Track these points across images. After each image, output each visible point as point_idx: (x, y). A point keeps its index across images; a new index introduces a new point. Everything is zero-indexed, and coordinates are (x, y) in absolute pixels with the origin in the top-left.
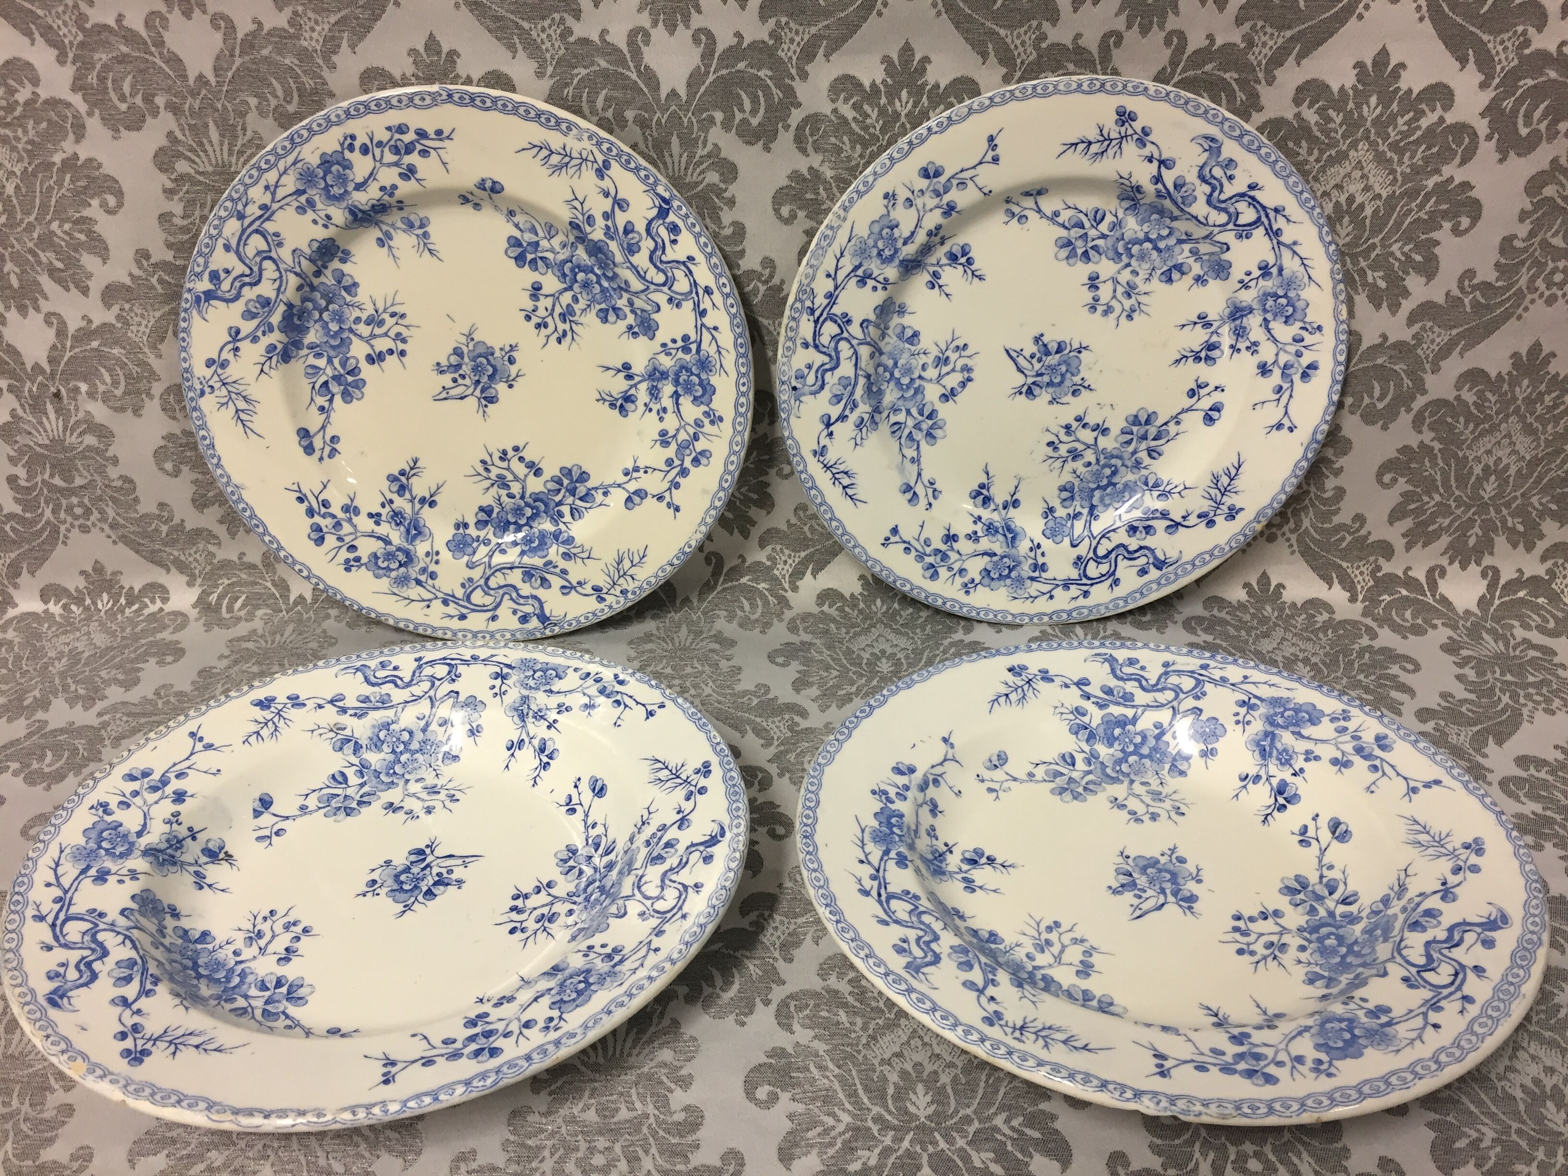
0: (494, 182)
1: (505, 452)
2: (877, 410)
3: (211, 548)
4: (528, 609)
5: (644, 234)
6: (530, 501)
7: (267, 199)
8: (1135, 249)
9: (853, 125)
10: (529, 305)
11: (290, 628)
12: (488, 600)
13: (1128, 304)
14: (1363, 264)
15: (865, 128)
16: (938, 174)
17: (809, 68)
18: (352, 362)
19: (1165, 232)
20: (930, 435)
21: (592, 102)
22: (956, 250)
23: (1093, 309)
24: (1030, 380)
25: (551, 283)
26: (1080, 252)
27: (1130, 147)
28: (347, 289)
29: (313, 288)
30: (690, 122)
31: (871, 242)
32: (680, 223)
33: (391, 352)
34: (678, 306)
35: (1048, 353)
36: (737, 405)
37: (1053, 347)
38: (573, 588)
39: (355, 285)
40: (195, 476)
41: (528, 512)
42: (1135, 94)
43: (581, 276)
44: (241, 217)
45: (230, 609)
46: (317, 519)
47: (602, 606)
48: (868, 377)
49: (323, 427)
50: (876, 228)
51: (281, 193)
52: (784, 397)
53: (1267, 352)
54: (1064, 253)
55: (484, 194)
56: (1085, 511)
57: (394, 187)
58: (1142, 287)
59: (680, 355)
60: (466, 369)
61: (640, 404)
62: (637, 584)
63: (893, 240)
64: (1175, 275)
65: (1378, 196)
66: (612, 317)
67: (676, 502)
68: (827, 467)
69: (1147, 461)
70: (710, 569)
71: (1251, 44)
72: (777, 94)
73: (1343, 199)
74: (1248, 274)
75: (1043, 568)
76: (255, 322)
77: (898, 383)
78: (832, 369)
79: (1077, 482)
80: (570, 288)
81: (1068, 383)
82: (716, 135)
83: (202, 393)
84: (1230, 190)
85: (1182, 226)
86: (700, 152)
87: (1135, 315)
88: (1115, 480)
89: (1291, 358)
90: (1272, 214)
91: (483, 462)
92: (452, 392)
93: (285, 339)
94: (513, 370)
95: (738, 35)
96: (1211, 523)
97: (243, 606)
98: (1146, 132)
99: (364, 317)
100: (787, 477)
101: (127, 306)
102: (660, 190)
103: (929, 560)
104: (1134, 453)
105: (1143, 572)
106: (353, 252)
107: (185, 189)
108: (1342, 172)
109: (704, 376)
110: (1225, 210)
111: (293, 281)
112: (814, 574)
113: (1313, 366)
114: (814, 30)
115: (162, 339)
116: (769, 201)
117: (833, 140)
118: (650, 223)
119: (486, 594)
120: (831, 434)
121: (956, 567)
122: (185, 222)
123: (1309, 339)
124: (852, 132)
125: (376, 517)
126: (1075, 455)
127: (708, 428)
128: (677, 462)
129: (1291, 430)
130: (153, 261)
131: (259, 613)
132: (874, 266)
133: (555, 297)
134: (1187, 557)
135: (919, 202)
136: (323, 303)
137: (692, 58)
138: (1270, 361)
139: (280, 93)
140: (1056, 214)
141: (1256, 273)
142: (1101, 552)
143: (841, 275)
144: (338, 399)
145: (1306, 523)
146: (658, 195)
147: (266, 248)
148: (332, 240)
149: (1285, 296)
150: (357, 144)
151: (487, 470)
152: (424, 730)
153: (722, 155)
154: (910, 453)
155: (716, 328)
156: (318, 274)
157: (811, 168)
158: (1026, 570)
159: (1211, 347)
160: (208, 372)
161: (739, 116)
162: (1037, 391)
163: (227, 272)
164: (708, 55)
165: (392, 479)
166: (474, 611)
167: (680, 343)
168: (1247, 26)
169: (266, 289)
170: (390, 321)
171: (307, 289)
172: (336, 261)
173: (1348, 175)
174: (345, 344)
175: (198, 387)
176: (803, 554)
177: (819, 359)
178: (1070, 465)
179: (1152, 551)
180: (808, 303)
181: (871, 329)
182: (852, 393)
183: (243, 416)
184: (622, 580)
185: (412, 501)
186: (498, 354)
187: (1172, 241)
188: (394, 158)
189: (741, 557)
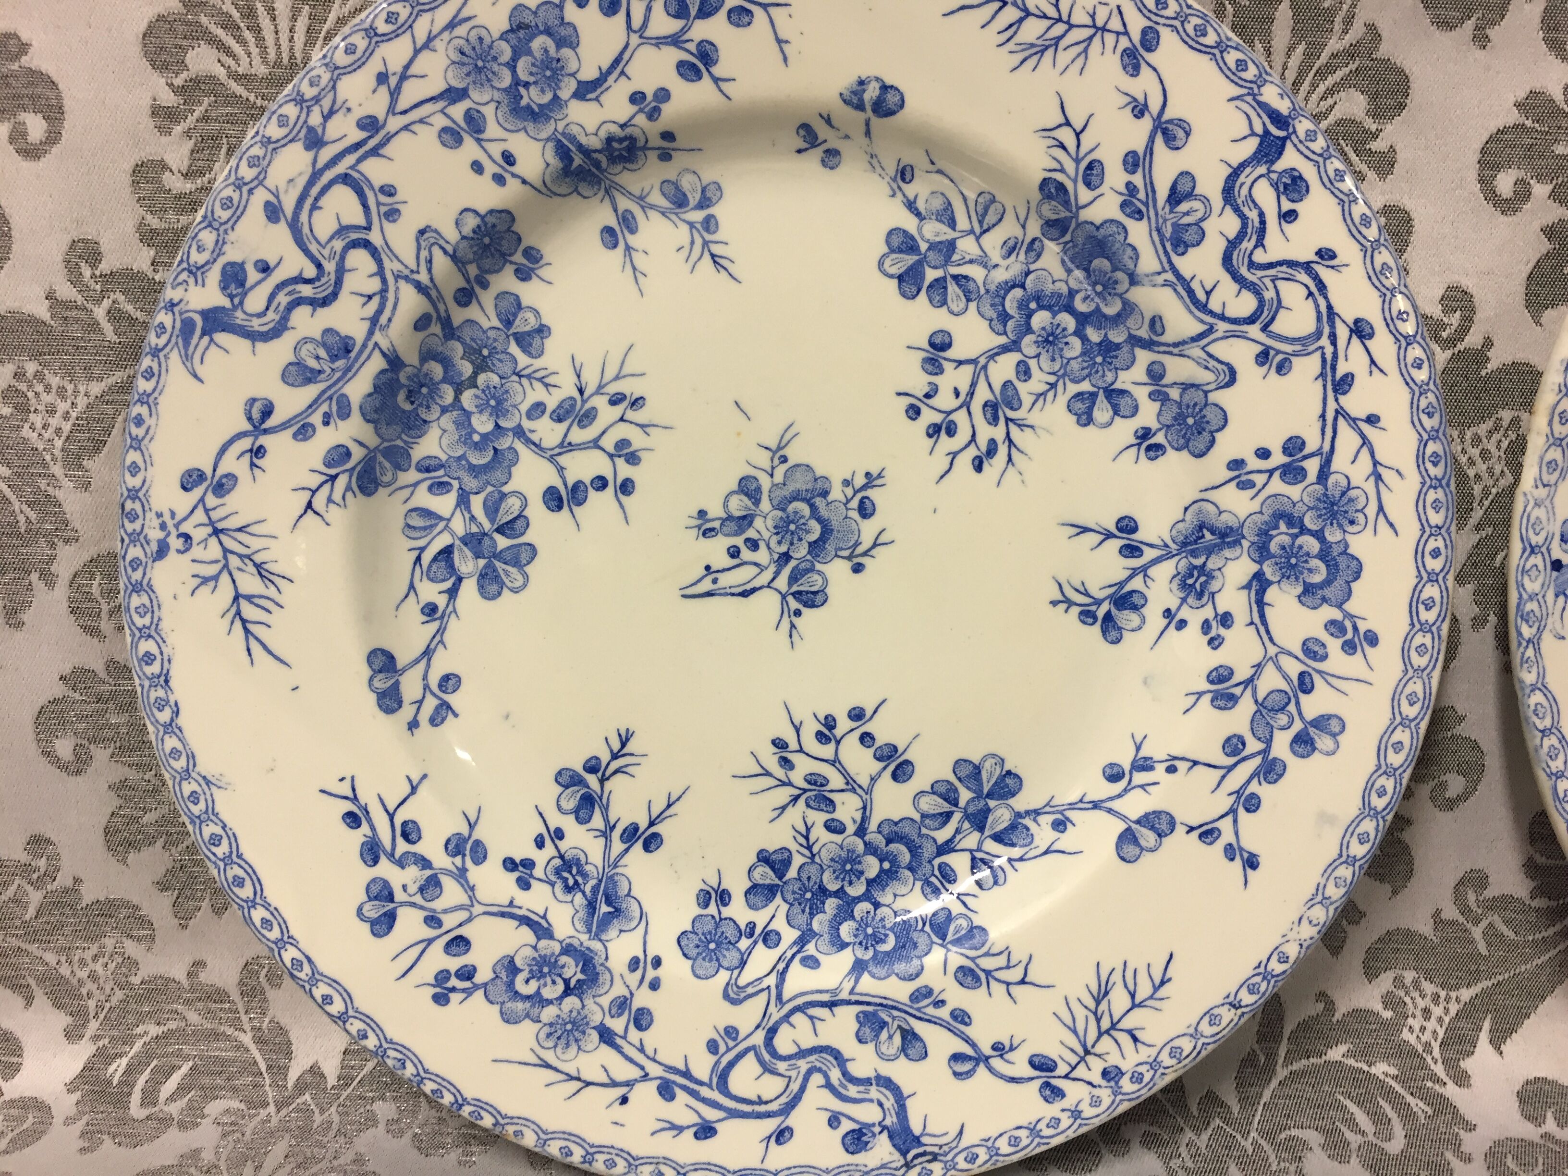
0: (885, 88)
1: (830, 722)
3: (131, 948)
4: (869, 1114)
5: (1217, 201)
6: (879, 840)
7: (378, 105)
10: (919, 382)
11: (279, 1149)
12: (771, 1087)
18: (513, 505)
25: (972, 334)
28: (522, 341)
29: (450, 331)
32: (1309, 171)
33: (601, 483)
34: (1282, 368)
36: (1415, 603)
38: (981, 1059)
39: (542, 331)
40: (119, 772)
41: (872, 867)
43: (1040, 319)
44: (315, 141)
45: (149, 1098)
46: (385, 869)
47: (1054, 1110)
49: (428, 653)
51: (411, 92)
52: (1532, 586)
55: (856, 118)
57: (663, 95)
59: (1277, 485)
60: (762, 527)
61: (1153, 613)
62: (1145, 1054)
66: (1102, 412)
67: (1249, 843)
76: (311, 392)
80: (1013, 346)
83: (162, 551)
86: (1334, 44)
91: (779, 744)
92: (726, 580)
93: (372, 441)
94: (868, 530)
97: (182, 1089)
99: (552, 403)
100: (1450, 805)
101: (31, 367)
102: (1271, 95)
106: (549, 250)
107: (199, 111)
109: (1333, 535)
111: (409, 304)
112: (1498, 1043)
115: (98, 446)
116: (1471, 159)
118: (1236, 173)
119: (767, 1069)
122: (189, 186)
125: (521, 869)
127: (1337, 661)
128: (1253, 745)
130: (104, 267)
131: (214, 1108)
133: (980, 365)
136: (467, 369)
144: (469, 589)
146: (1263, 106)
147: (359, 219)
148: (506, 215)
151: (786, 763)
153: (1384, 50)
155: (1372, 420)
156: (465, 297)
160: (183, 502)
163: (265, 268)
165: (567, 779)
166: (734, 1114)
167: (1278, 458)
169: (347, 316)
170: (607, 414)
171: (436, 328)
172: (509, 270)
174: (502, 462)
175: (155, 534)
176: (1466, 994)
183: (249, 611)
184: (1106, 1045)
185: (606, 833)
186: (837, 493)
188: (672, 26)
189: (1322, 996)
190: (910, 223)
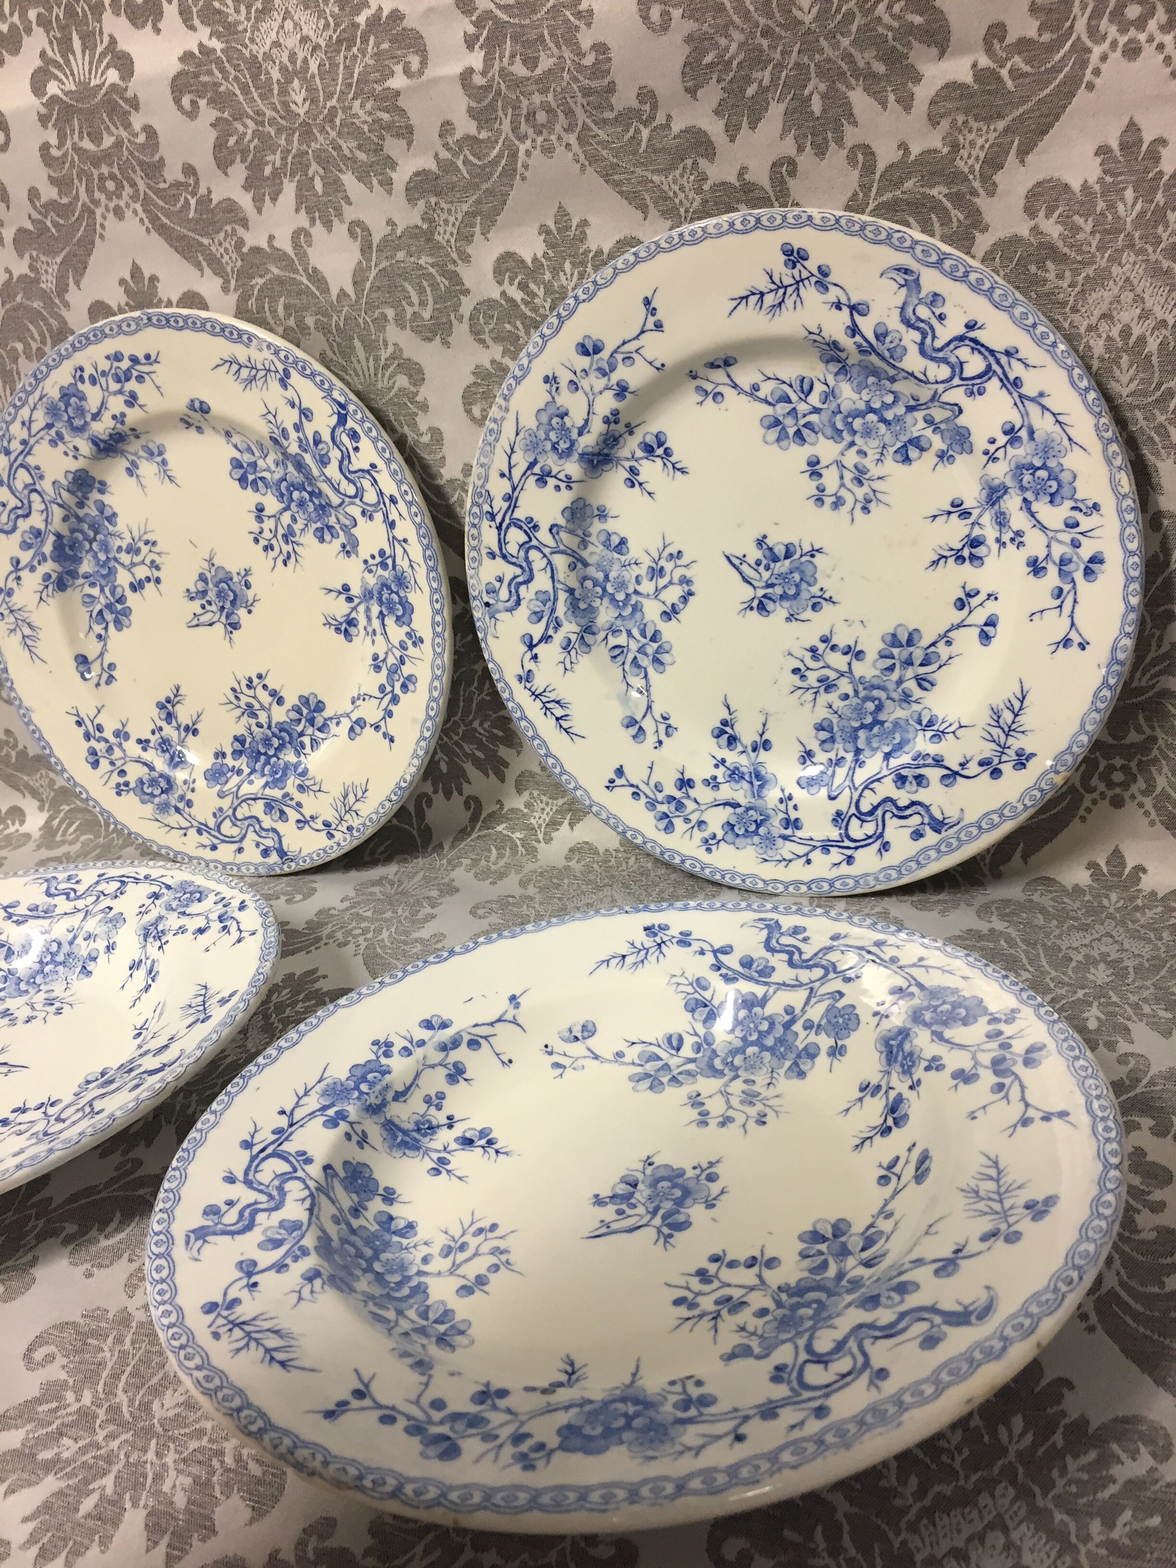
0: (201, 403)
1: (250, 680)
2: (588, 629)
4: (269, 843)
5: (330, 444)
6: (276, 731)
7: (24, 435)
8: (857, 424)
9: (523, 307)
10: (255, 527)
12: (235, 831)
13: (861, 492)
14: (1161, 418)
15: (535, 309)
16: (597, 350)
17: (470, 250)
18: (119, 591)
19: (889, 399)
20: (656, 661)
21: (273, 311)
22: (651, 440)
23: (820, 501)
24: (761, 593)
25: (272, 504)
26: (791, 431)
27: (809, 292)
28: (109, 519)
29: (80, 520)
30: (365, 322)
31: (541, 435)
32: (358, 429)
33: (148, 579)
34: (371, 518)
35: (776, 559)
36: (434, 624)
37: (780, 550)
38: (306, 822)
39: (115, 514)
41: (276, 742)
42: (799, 226)
43: (296, 495)
44: (7, 452)
45: (64, 833)
46: (93, 743)
47: (331, 843)
48: (571, 591)
49: (101, 655)
50: (544, 418)
51: (35, 428)
52: (478, 614)
53: (1036, 543)
54: (773, 434)
55: (197, 416)
56: (850, 757)
57: (123, 415)
58: (875, 471)
59: (380, 572)
60: (212, 595)
61: (360, 627)
62: (361, 820)
63: (564, 431)
64: (913, 453)
65: (1163, 323)
66: (327, 536)
67: (391, 732)
68: (536, 696)
69: (917, 693)
70: (469, 814)
71: (955, 147)
72: (443, 282)
73: (1115, 332)
74: (992, 441)
75: (796, 824)
76: (31, 552)
77: (613, 599)
78: (527, 582)
79: (835, 719)
80: (288, 508)
81: (805, 595)
82: (393, 333)
84: (945, 333)
85: (904, 387)
86: (384, 355)
87: (872, 506)
88: (882, 717)
89: (1068, 550)
90: (1004, 360)
91: (234, 690)
92: (203, 619)
93: (59, 569)
94: (250, 594)
95: (390, 222)
96: (996, 773)
98: (824, 272)
99: (124, 546)
102: (336, 394)
103: (663, 808)
104: (900, 682)
105: (917, 835)
106: (109, 482)
108: (1108, 296)
109: (402, 594)
110: (945, 361)
111: (58, 513)
112: (571, 825)
113: (1096, 559)
114: (465, 207)
116: (459, 401)
117: (508, 327)
118: (333, 431)
119: (234, 825)
120: (535, 657)
121: (694, 818)
123: (1086, 523)
124: (524, 316)
125: (144, 743)
126: (828, 685)
127: (412, 651)
128: (389, 689)
129: (1082, 646)
132: (550, 461)
133: (277, 517)
134: (971, 817)
135: (585, 383)
136: (91, 534)
137: (352, 254)
138: (1041, 555)
139: (37, 337)
140: (756, 388)
141: (1002, 439)
142: (865, 807)
143: (517, 473)
144: (112, 627)
145: (1161, 782)
146: (335, 400)
147: (30, 481)
148: (84, 471)
149: (1044, 467)
150: (86, 375)
151: (237, 698)
152: (71, 943)
153: (406, 355)
154: (638, 682)
155: (405, 541)
156: (81, 505)
157: (493, 362)
158: (776, 826)
159: (975, 542)
161: (409, 311)
162: (770, 606)
164: (366, 249)
165: (161, 706)
166: (223, 841)
167: (378, 559)
168: (945, 124)
169: (36, 520)
170: (145, 549)
171: (73, 520)
172: (95, 491)
173: (1117, 300)
174: (112, 572)
176: (559, 802)
177: (510, 571)
178: (824, 698)
179: (927, 808)
180: (486, 508)
181: (563, 535)
182: (553, 610)
183: (29, 642)
184: (347, 817)
185: (178, 728)
186: (236, 579)
187: (900, 410)
188: (117, 386)
189: (499, 802)
190: (237, 455)
